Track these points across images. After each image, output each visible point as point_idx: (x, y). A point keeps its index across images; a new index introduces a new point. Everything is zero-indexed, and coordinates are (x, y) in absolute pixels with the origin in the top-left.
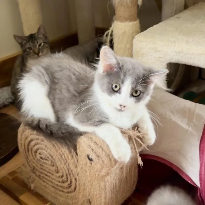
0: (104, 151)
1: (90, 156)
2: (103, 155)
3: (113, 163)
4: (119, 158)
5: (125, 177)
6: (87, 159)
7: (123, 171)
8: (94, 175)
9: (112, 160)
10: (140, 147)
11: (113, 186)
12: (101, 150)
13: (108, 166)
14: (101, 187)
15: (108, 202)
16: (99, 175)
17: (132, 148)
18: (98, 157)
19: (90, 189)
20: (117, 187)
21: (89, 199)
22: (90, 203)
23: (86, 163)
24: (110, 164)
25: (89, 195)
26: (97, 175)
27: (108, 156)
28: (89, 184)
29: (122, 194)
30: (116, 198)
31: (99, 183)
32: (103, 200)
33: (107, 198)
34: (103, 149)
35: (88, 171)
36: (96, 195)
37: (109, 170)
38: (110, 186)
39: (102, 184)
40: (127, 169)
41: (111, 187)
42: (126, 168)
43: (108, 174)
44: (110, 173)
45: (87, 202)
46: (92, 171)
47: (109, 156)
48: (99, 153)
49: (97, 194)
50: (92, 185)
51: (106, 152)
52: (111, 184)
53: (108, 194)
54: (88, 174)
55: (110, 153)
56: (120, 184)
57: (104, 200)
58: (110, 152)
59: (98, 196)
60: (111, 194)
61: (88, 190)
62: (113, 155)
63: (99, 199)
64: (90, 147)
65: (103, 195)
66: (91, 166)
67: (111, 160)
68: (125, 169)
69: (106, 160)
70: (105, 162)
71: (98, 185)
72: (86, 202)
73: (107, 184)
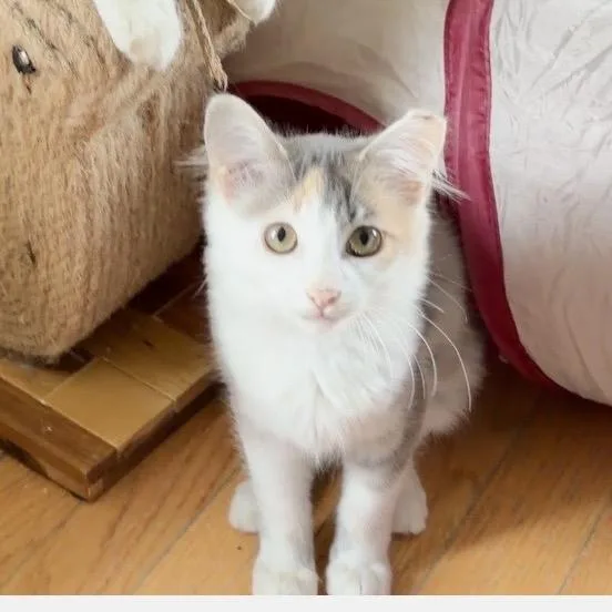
0: (75, 25)
1: (23, 55)
2: (71, 41)
3: (113, 72)
4: (136, 46)
5: (162, 159)
6: (14, 69)
7: (154, 131)
8: (43, 136)
9: (108, 61)
10: (220, 30)
11: (120, 186)
12: (63, 20)
13: (92, 83)
14: (73, 182)
15: (102, 249)
16: (60, 130)
17: (187, 29)
18: (53, 47)
19: (31, 198)
20: (135, 194)
21: (29, 245)
22: (33, 258)
23: (11, 89)
24: (99, 78)
25: (28, 225)
26: (52, 136)
27: (91, 42)
28: (26, 178)
29: (155, 228)
30: (134, 241)
31: (63, 169)
32: (81, 237)
33: (98, 234)
34: (70, 16)
35: (18, 123)
36: (54, 221)
37: (99, 100)
38: (105, 185)
39: (75, 168)
40: (170, 128)
41: (110, 191)
42: (168, 122)
43: (93, 122)
44: (100, 116)
45: (22, 258)
46: (34, 120)
47: (94, 41)
48: (58, 30)
49: (59, 215)
50: (35, 179)
51: (81, 28)
52: (111, 177)
53: (97, 217)
54: (18, 133)
55: (99, 32)
56: (147, 187)
57: (84, 240)
58: (100, 23)
59: (60, 224)
60: (112, 220)
61: (22, 207)
62: (110, 39)
63: (64, 237)
64: (21, 11)
65: (81, 219)
66: (29, 100)
67: (102, 60)
68: (163, 123)
69: (84, 59)
70: (81, 69)
71: (57, 178)
72: (17, 257)
73: (95, 171)
